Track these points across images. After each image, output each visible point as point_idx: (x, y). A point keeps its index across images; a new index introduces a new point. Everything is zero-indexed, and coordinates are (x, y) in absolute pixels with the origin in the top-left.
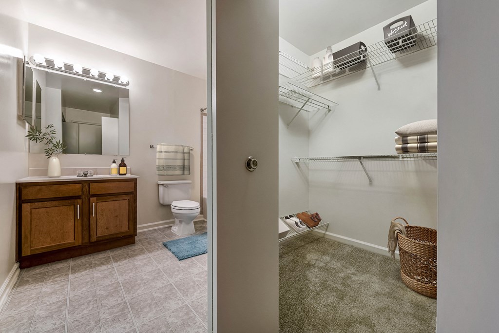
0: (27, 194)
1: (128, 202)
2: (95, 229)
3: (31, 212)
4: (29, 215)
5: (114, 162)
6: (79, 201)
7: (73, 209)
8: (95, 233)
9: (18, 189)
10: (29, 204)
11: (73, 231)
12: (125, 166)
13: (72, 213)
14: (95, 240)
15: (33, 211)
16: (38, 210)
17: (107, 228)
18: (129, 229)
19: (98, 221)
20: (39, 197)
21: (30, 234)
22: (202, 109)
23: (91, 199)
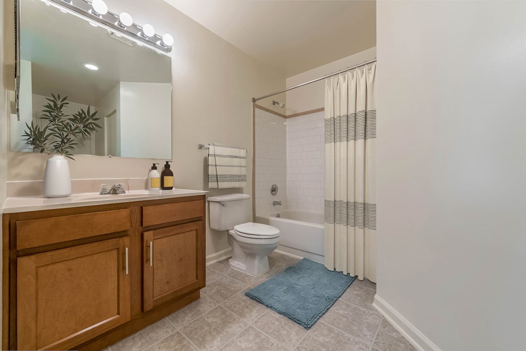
0: (28, 237)
1: (195, 235)
2: (152, 288)
3: (37, 273)
4: (34, 281)
5: (154, 168)
6: (126, 240)
7: (116, 256)
8: (151, 294)
9: (7, 227)
10: (33, 257)
11: (116, 298)
12: (171, 174)
13: (113, 265)
14: (151, 307)
15: (42, 270)
16: (50, 267)
17: (168, 282)
18: (197, 278)
19: (155, 272)
20: (55, 240)
21: (36, 322)
22: (254, 99)
23: (146, 234)
